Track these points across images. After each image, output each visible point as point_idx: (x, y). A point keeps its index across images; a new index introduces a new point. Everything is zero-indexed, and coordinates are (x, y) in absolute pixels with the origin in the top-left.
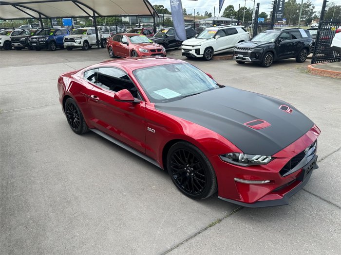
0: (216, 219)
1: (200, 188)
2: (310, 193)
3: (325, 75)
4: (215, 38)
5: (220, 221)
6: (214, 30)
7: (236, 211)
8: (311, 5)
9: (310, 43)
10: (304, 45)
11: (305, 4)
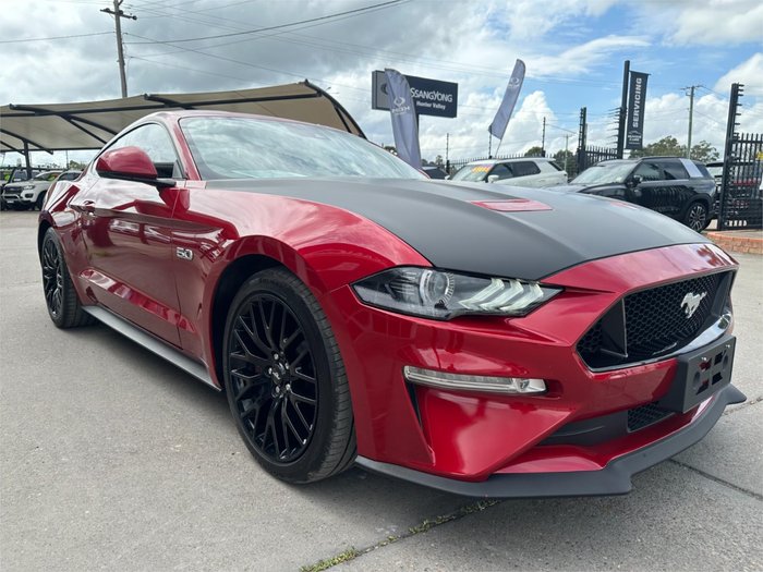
0: (343, 548)
1: (304, 434)
2: (724, 483)
3: (751, 250)
4: (487, 181)
5: (354, 555)
6: (487, 166)
7: (433, 525)
8: (710, 150)
9: (711, 193)
10: (696, 193)
11: (697, 147)
